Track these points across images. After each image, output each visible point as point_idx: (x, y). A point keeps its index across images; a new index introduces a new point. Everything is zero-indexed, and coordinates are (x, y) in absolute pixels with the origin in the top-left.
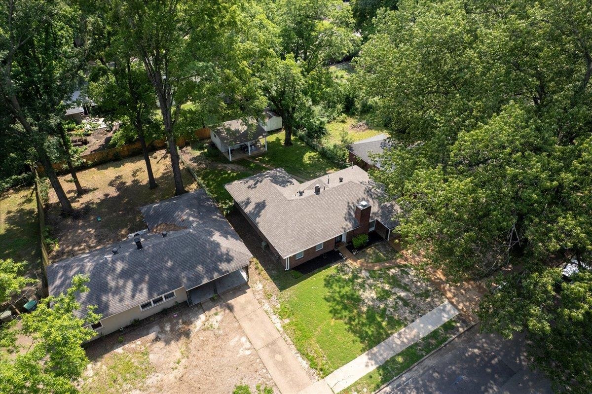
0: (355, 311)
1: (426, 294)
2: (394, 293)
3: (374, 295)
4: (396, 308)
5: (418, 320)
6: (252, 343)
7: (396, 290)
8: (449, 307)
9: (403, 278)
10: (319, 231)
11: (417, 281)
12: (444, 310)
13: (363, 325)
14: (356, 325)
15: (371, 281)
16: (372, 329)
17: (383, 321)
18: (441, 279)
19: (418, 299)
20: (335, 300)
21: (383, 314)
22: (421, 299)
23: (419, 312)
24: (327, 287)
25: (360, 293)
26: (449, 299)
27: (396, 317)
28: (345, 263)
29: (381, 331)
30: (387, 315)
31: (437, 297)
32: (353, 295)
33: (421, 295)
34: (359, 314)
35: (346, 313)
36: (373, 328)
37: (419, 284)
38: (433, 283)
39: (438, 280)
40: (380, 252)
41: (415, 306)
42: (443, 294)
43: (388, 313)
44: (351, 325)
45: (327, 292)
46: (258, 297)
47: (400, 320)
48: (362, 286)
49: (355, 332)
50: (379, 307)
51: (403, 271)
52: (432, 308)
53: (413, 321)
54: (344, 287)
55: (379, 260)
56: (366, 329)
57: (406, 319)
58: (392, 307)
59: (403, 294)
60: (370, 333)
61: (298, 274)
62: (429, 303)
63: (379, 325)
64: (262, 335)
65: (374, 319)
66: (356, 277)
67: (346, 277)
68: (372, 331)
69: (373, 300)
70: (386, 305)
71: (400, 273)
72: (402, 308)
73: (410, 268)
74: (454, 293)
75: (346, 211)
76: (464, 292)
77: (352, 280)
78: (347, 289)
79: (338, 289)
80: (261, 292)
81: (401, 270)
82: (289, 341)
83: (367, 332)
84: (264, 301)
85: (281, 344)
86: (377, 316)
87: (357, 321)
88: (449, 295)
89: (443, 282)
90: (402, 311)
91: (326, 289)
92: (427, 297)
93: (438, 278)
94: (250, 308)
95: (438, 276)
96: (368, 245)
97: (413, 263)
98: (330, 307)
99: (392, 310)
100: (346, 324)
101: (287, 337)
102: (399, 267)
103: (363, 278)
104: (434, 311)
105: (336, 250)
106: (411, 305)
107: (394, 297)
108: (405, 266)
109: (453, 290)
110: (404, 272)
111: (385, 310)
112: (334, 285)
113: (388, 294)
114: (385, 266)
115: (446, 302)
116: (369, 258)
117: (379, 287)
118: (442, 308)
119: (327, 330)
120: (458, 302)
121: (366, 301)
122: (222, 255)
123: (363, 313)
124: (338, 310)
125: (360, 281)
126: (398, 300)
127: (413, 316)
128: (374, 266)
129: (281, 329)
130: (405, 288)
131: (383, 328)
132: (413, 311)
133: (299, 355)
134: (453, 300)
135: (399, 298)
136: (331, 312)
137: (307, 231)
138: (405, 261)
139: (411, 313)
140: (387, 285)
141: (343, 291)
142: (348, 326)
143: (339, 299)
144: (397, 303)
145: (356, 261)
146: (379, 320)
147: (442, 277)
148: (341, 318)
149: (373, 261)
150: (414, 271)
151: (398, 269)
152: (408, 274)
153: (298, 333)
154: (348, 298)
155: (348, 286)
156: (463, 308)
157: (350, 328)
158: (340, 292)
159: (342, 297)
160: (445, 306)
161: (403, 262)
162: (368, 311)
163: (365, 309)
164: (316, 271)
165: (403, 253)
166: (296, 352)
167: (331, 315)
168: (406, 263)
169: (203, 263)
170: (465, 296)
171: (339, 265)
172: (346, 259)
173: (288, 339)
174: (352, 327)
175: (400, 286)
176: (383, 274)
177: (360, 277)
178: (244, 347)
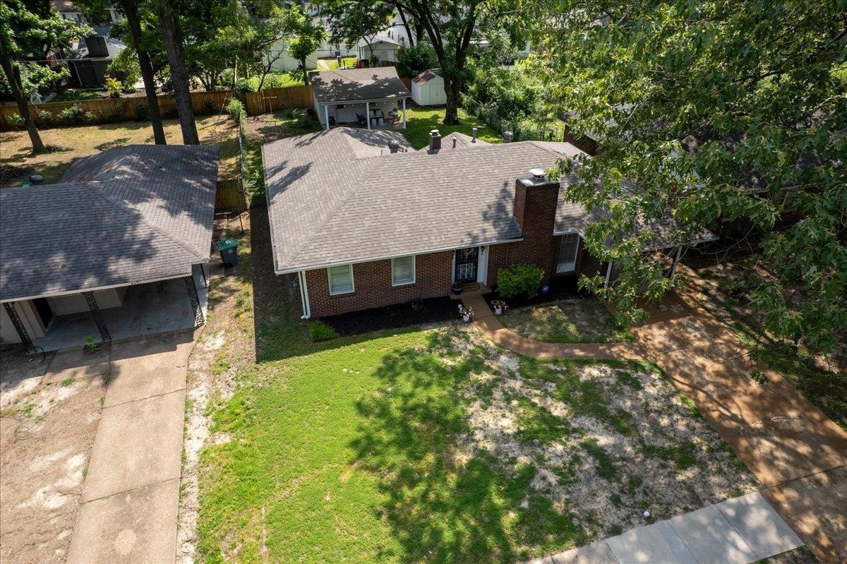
0: (431, 458)
1: (686, 456)
2: (575, 430)
3: (508, 424)
4: (567, 476)
5: (632, 535)
6: (89, 477)
7: (586, 422)
8: (758, 517)
9: (621, 393)
10: (404, 229)
11: (659, 412)
12: (738, 522)
13: (439, 506)
14: (414, 501)
15: (517, 384)
16: (461, 527)
17: (508, 509)
18: (742, 421)
19: (651, 464)
20: (384, 412)
21: (518, 486)
22: (663, 466)
23: (646, 506)
24: (382, 377)
25: (470, 410)
26: (764, 489)
27: (558, 507)
28: (463, 329)
29: (490, 540)
30: (532, 491)
31: (720, 471)
32: (444, 410)
33: (665, 454)
34: (439, 470)
35: (397, 458)
36: (466, 522)
37: (665, 421)
38: (712, 427)
39: (734, 424)
40: (572, 320)
41: (635, 482)
42: (745, 466)
43: (537, 484)
44: (397, 497)
45: (373, 391)
46: (195, 365)
47: (572, 516)
48: (485, 393)
49: (397, 521)
50: (513, 461)
51: (624, 378)
52: (698, 502)
53: (616, 531)
54: (428, 385)
55: (558, 338)
56: (440, 521)
57: (590, 519)
58: (556, 470)
59: (603, 440)
60: (448, 536)
61: (326, 330)
62: (688, 486)
63: (491, 521)
64: (131, 463)
65: (482, 494)
66: (475, 364)
67: (448, 362)
68: (458, 535)
69: (502, 437)
70: (541, 460)
71: (613, 381)
72: (588, 481)
73: (648, 373)
74: (785, 473)
75: (492, 199)
76: (824, 478)
77: (461, 374)
78: (435, 392)
79: (407, 387)
80: (210, 356)
81: (619, 374)
82: (193, 499)
83: (436, 534)
84: (202, 376)
85: (165, 501)
86: (493, 488)
87: (421, 487)
88: (765, 475)
89: (750, 432)
90: (585, 490)
91: (377, 383)
92: (684, 464)
93: (734, 417)
94: (157, 385)
95: (735, 411)
96: (542, 299)
97: (659, 363)
98: (360, 429)
99: (553, 479)
100: (383, 489)
101: (196, 483)
102: (613, 363)
103: (495, 373)
104: (701, 516)
105: (453, 297)
106: (624, 478)
107: (573, 443)
108: (635, 365)
109: (782, 464)
110: (629, 378)
111: (530, 472)
112: (405, 374)
113: (554, 428)
114: (572, 355)
115: (751, 496)
116: (532, 329)
117: (534, 405)
118: (731, 512)
119: (319, 493)
120: (800, 510)
121: (479, 435)
122: (133, 240)
123: (452, 468)
124: (380, 442)
125: (485, 377)
126: (583, 454)
127: (623, 513)
128: (539, 350)
129: (193, 457)
130: (619, 423)
131: (499, 533)
132: (624, 499)
133: (191, 548)
134: (780, 497)
135: (591, 448)
136: (355, 444)
137: (368, 224)
138: (637, 353)
139: (616, 501)
140: (561, 404)
141: (421, 396)
142: (385, 498)
143: (397, 414)
144: (576, 459)
145: (492, 329)
146: (498, 501)
147: (747, 415)
148: (373, 469)
149: (540, 338)
150: (659, 384)
151: (609, 370)
152: (637, 386)
153: (231, 479)
154: (427, 417)
155: (441, 385)
156: (816, 533)
157: (390, 507)
158: (412, 395)
159: (409, 411)
160: (743, 510)
161: (629, 355)
162: (472, 464)
163: (462, 458)
164: (375, 333)
165: (636, 334)
166: (191, 535)
167: (353, 453)
168: (638, 358)
169: (69, 250)
170: (828, 494)
171: (441, 330)
172: (471, 321)
173: (196, 489)
174: (398, 505)
175: (601, 414)
176: (562, 372)
177: (488, 369)
178: (59, 483)
